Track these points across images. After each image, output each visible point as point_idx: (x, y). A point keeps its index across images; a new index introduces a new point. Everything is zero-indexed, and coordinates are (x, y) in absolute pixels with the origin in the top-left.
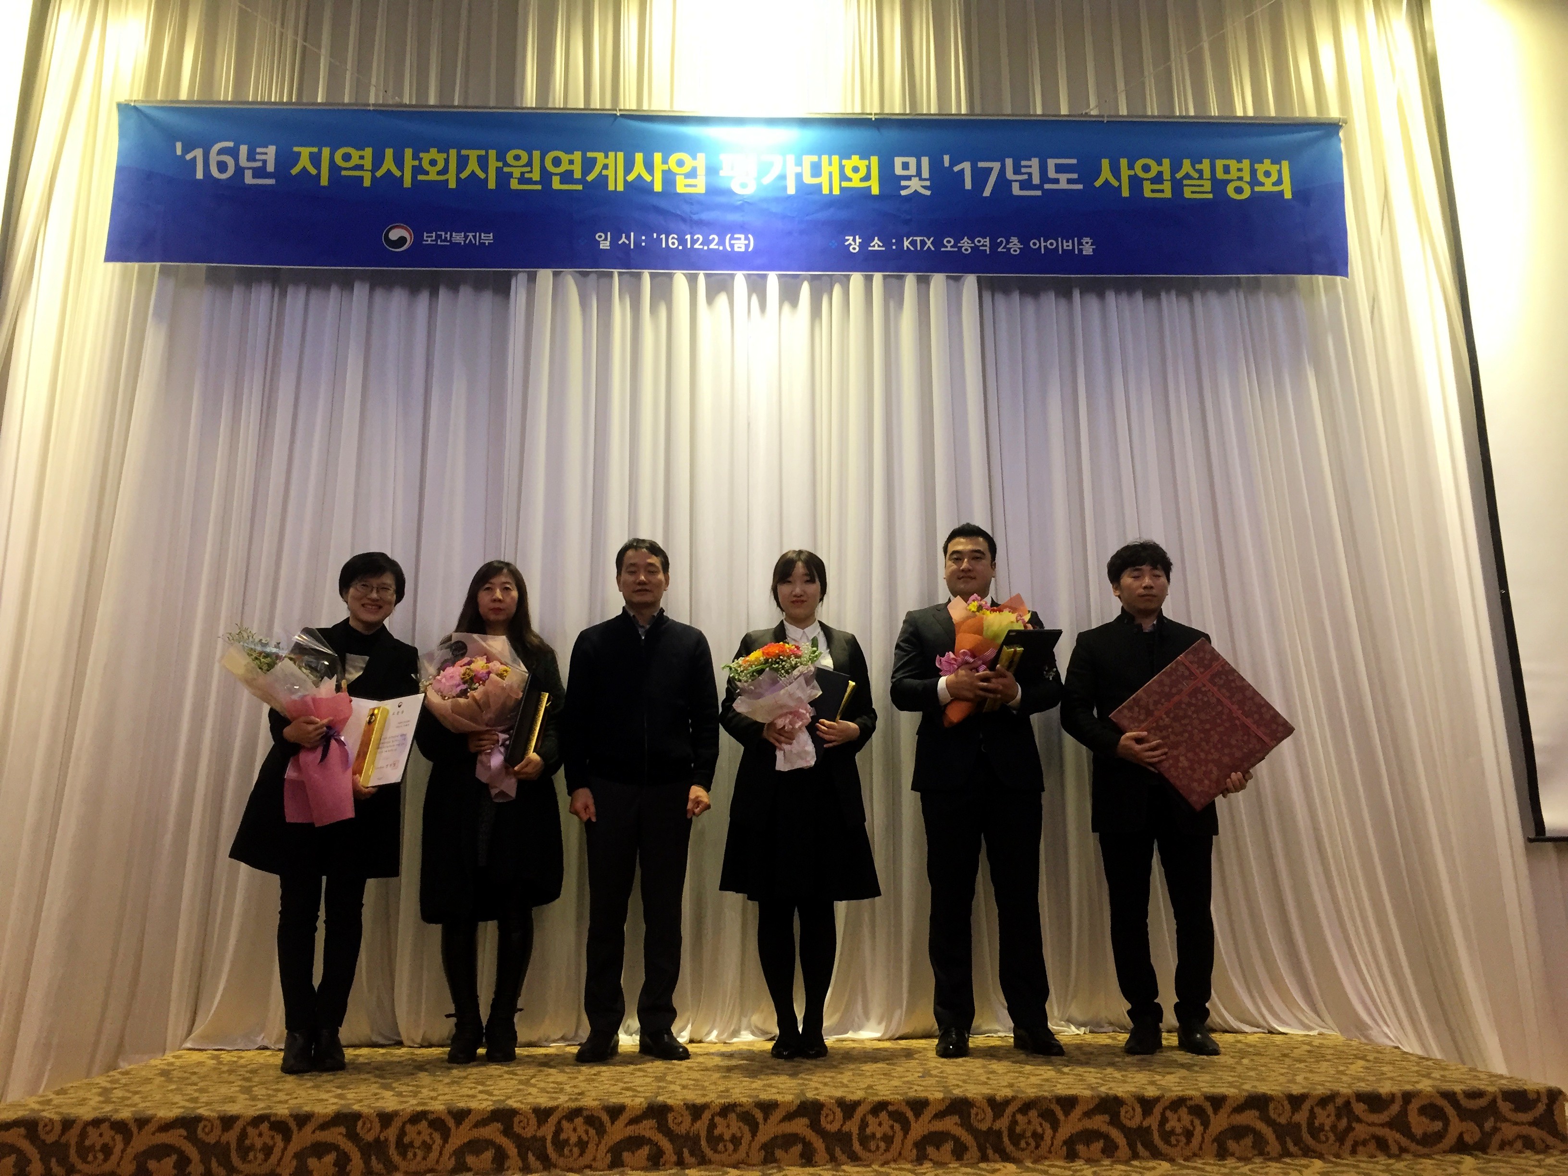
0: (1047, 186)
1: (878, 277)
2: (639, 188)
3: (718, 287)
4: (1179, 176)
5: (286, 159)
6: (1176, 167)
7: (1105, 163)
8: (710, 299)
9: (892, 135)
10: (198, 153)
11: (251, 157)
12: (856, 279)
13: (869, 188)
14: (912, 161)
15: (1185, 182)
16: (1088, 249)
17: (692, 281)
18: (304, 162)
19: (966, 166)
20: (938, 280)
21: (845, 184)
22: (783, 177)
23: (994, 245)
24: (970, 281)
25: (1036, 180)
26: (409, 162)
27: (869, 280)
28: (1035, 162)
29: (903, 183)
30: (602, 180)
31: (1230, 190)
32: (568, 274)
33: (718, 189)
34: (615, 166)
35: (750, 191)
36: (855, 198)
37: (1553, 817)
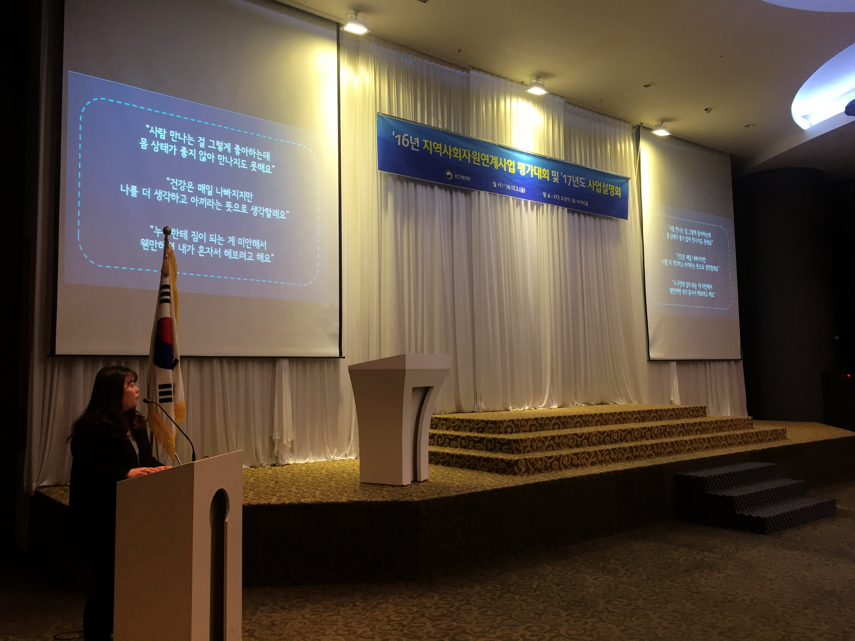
0: (580, 185)
1: (549, 205)
2: (501, 168)
3: (519, 203)
4: (603, 187)
5: (422, 144)
6: (602, 185)
7: (590, 181)
8: (517, 207)
9: (551, 164)
10: (399, 136)
11: (413, 141)
12: (545, 205)
13: (547, 179)
14: (555, 172)
15: (604, 189)
16: (587, 205)
17: (513, 200)
18: (426, 145)
19: (565, 176)
20: (560, 208)
21: (543, 177)
22: (530, 171)
23: (571, 200)
24: (566, 209)
25: (578, 183)
26: (450, 150)
27: (547, 206)
28: (577, 177)
29: (554, 178)
30: (493, 164)
31: (611, 193)
32: (488, 193)
33: (517, 172)
34: (497, 163)
35: (524, 174)
36: (544, 181)
37: (652, 355)
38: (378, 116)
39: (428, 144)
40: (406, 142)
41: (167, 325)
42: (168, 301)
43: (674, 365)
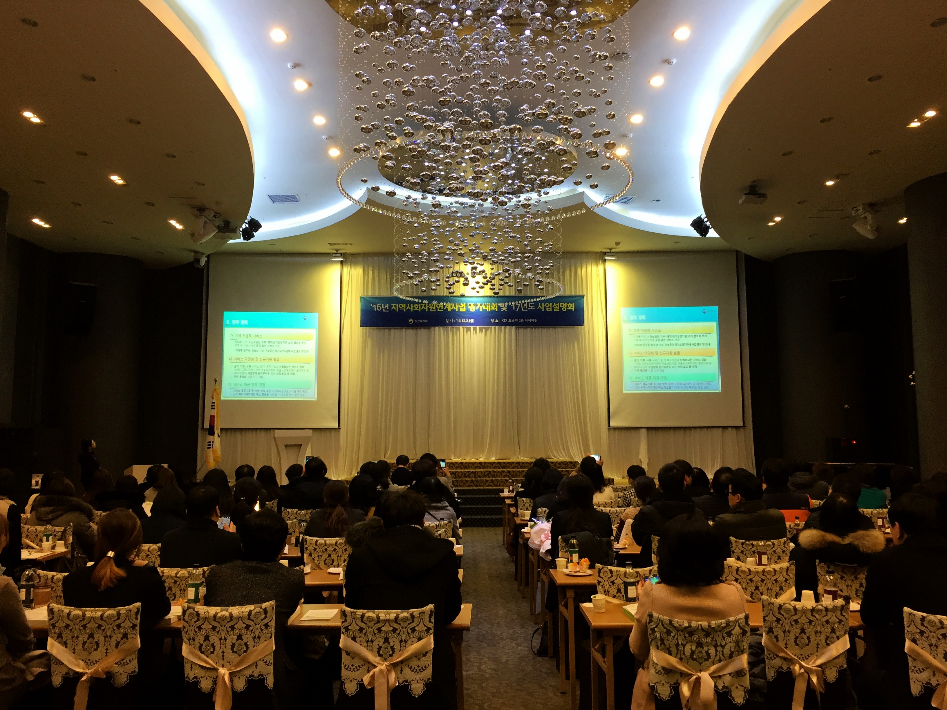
0: (529, 309)
1: (497, 327)
2: (453, 310)
3: (468, 330)
5: (390, 307)
6: (553, 305)
7: (540, 304)
8: (467, 332)
9: (499, 299)
10: (375, 306)
11: (384, 307)
12: (493, 327)
13: (496, 310)
14: (504, 304)
15: (554, 308)
16: (536, 321)
17: (463, 328)
18: (394, 307)
19: (514, 305)
20: (508, 327)
21: (491, 309)
23: (518, 320)
24: (514, 327)
25: (527, 308)
26: (412, 307)
27: (495, 328)
28: (527, 304)
29: (502, 308)
30: (447, 309)
31: (563, 309)
32: (441, 327)
33: (468, 310)
34: (449, 306)
35: (474, 311)
36: (493, 312)
37: (612, 424)
38: (361, 297)
39: (395, 306)
40: (379, 308)
41: (212, 418)
42: (214, 408)
43: (644, 431)
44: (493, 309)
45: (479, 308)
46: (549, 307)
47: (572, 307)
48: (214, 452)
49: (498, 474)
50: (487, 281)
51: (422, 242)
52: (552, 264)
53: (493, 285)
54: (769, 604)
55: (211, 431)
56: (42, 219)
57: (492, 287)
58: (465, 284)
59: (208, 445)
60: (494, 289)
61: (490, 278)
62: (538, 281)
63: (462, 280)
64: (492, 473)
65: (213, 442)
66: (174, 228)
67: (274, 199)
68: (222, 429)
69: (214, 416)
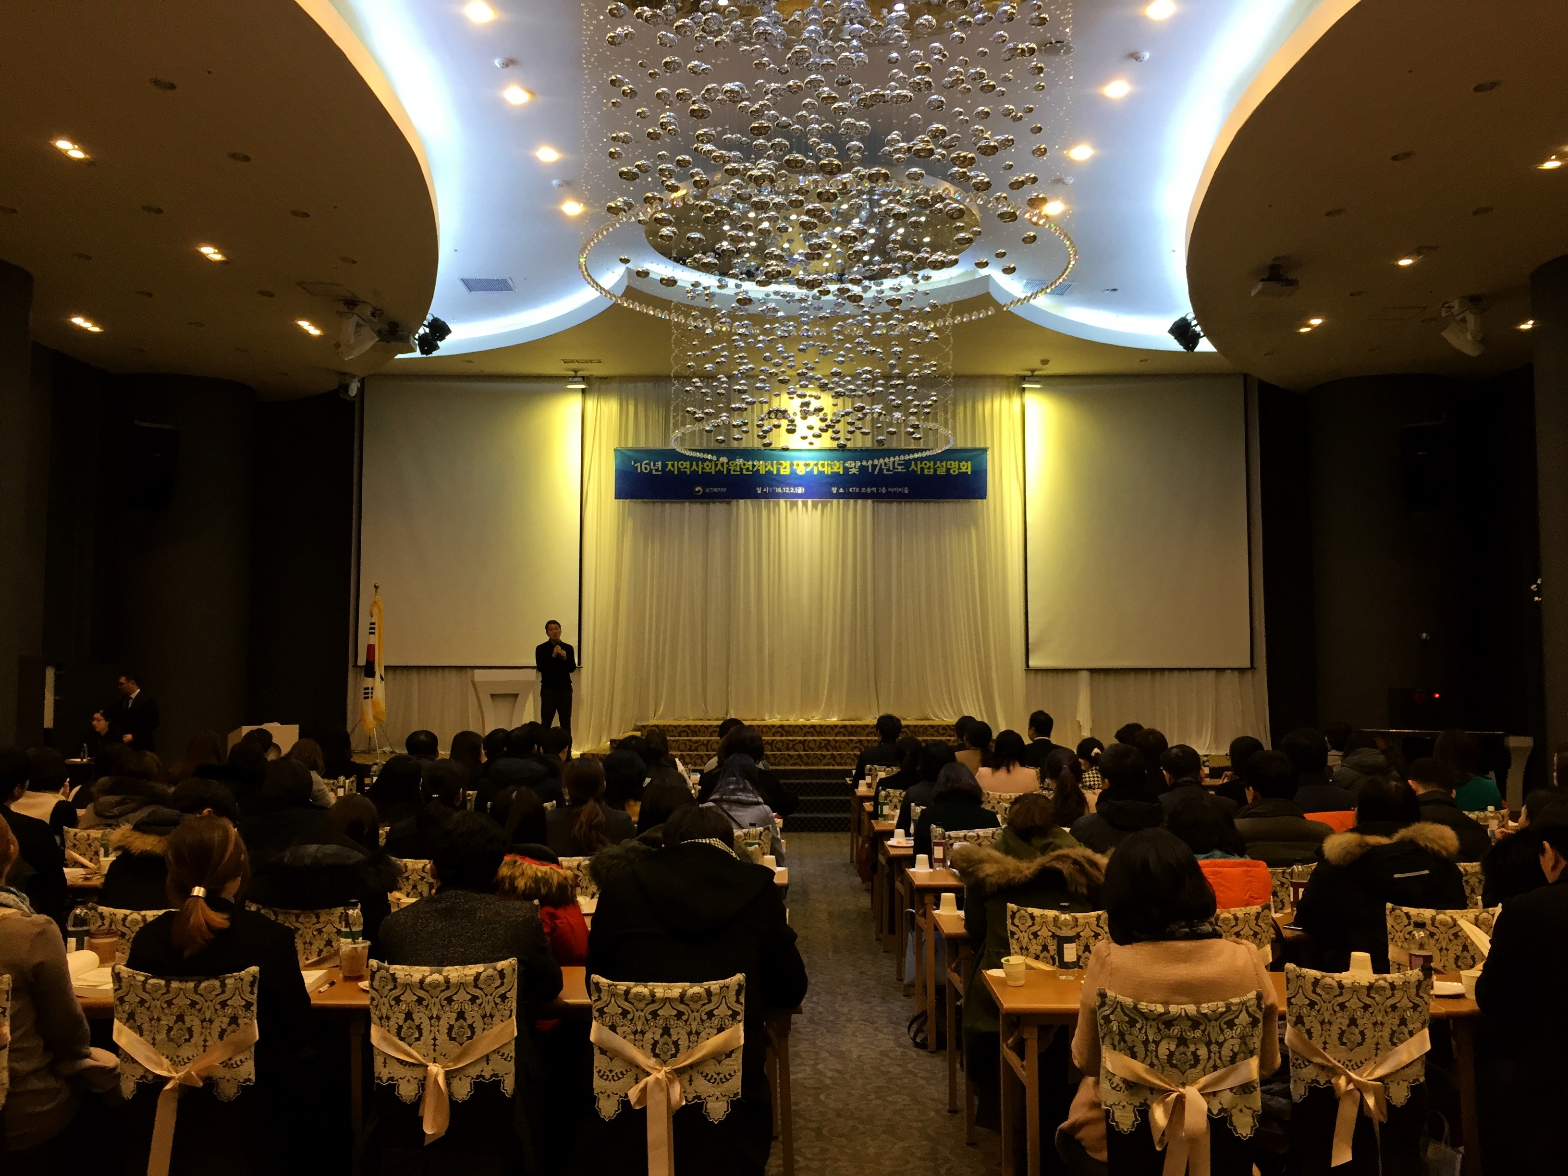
0: (895, 470)
1: (841, 500)
2: (769, 473)
3: (794, 505)
4: (936, 466)
5: (665, 466)
6: (935, 464)
7: (913, 463)
8: (791, 509)
9: (847, 454)
10: (639, 464)
11: (654, 465)
12: (835, 501)
13: (839, 471)
14: (853, 462)
15: (937, 469)
16: (906, 491)
17: (786, 502)
18: (670, 467)
19: (870, 464)
20: (860, 501)
21: (832, 470)
23: (877, 490)
24: (870, 501)
25: (891, 468)
26: (700, 466)
27: (838, 503)
29: (850, 470)
30: (758, 470)
31: (951, 471)
32: (749, 501)
33: (793, 473)
34: (762, 466)
35: (803, 473)
36: (835, 475)
37: (1032, 663)
38: (615, 450)
39: (673, 465)
40: (646, 469)
41: (371, 649)
42: (373, 633)
43: (1085, 675)
44: (835, 470)
45: (813, 469)
46: (929, 468)
47: (967, 467)
48: (375, 705)
49: (843, 745)
50: (827, 426)
51: (718, 360)
52: (935, 398)
53: (838, 432)
54: (1298, 977)
55: (369, 670)
56: (88, 317)
57: (834, 435)
58: (791, 431)
59: (365, 693)
60: (838, 439)
61: (831, 421)
62: (912, 426)
63: (784, 423)
64: (833, 744)
65: (372, 689)
66: (306, 334)
67: (471, 285)
68: (386, 668)
69: (374, 646)
